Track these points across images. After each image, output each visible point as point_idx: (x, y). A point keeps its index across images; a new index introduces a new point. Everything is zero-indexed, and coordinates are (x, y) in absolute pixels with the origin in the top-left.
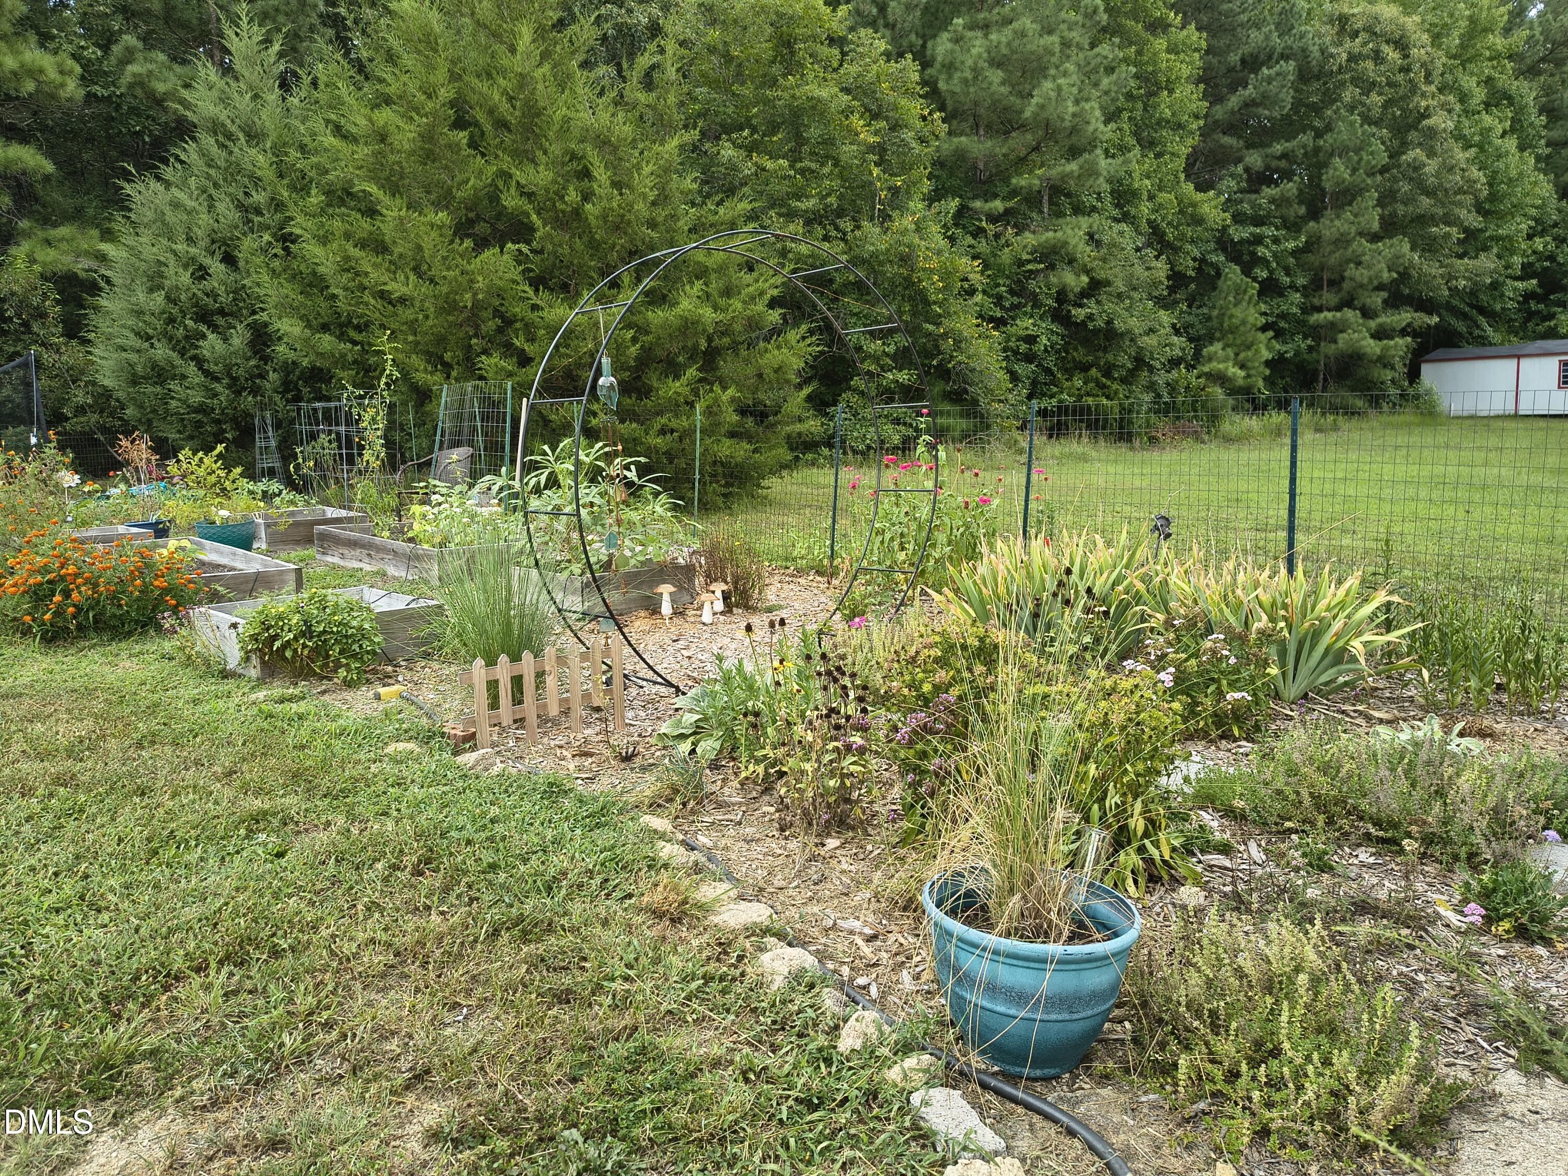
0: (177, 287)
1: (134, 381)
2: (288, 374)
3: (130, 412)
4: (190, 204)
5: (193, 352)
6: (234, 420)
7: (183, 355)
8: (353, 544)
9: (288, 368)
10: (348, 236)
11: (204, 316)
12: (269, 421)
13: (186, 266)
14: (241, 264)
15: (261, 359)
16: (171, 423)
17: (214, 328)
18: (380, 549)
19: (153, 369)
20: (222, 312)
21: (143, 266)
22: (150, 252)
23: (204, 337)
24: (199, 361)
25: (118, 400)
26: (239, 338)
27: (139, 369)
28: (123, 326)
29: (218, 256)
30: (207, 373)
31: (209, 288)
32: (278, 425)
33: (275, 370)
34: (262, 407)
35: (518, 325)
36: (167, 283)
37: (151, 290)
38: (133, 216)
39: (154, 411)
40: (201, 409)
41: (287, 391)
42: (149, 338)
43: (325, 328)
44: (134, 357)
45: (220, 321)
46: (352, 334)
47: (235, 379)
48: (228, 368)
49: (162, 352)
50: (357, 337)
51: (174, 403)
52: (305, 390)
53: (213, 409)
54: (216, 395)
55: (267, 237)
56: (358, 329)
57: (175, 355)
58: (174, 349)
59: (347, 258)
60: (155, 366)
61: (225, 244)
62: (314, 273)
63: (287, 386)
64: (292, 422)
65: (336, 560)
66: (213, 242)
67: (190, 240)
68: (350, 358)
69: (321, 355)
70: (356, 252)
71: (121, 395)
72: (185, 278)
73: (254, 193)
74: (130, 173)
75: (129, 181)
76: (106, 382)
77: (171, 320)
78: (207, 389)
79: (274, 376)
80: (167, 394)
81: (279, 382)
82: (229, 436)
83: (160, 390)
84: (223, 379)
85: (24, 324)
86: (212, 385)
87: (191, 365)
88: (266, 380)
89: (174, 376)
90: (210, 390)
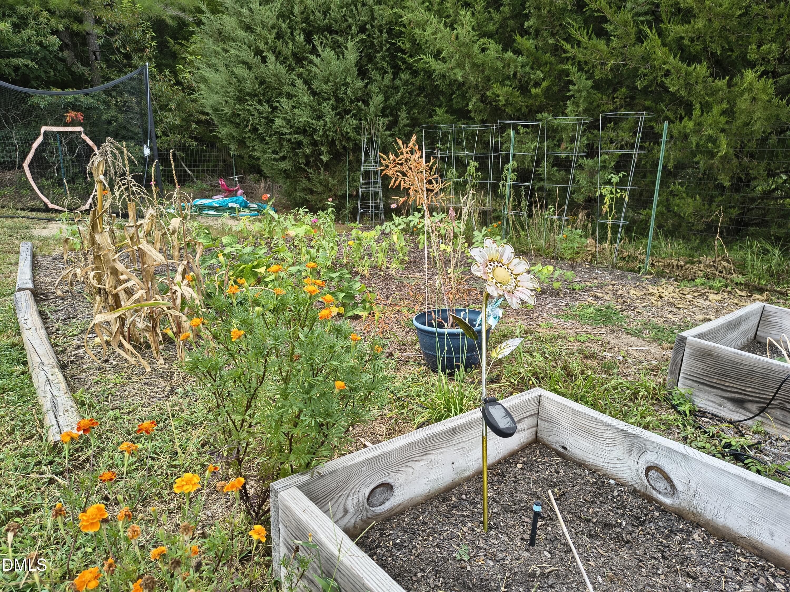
1: (241, 97)
19: (261, 86)
24: (304, 79)
30: (315, 93)
40: (305, 130)
48: (336, 88)
49: (272, 67)
79: (378, 99)
80: (272, 113)
81: (381, 106)
82: (325, 158)
83: (266, 108)
84: (329, 99)
85: (127, 56)
86: (319, 105)
87: (299, 82)
88: (366, 103)
89: (280, 94)
90: (315, 110)
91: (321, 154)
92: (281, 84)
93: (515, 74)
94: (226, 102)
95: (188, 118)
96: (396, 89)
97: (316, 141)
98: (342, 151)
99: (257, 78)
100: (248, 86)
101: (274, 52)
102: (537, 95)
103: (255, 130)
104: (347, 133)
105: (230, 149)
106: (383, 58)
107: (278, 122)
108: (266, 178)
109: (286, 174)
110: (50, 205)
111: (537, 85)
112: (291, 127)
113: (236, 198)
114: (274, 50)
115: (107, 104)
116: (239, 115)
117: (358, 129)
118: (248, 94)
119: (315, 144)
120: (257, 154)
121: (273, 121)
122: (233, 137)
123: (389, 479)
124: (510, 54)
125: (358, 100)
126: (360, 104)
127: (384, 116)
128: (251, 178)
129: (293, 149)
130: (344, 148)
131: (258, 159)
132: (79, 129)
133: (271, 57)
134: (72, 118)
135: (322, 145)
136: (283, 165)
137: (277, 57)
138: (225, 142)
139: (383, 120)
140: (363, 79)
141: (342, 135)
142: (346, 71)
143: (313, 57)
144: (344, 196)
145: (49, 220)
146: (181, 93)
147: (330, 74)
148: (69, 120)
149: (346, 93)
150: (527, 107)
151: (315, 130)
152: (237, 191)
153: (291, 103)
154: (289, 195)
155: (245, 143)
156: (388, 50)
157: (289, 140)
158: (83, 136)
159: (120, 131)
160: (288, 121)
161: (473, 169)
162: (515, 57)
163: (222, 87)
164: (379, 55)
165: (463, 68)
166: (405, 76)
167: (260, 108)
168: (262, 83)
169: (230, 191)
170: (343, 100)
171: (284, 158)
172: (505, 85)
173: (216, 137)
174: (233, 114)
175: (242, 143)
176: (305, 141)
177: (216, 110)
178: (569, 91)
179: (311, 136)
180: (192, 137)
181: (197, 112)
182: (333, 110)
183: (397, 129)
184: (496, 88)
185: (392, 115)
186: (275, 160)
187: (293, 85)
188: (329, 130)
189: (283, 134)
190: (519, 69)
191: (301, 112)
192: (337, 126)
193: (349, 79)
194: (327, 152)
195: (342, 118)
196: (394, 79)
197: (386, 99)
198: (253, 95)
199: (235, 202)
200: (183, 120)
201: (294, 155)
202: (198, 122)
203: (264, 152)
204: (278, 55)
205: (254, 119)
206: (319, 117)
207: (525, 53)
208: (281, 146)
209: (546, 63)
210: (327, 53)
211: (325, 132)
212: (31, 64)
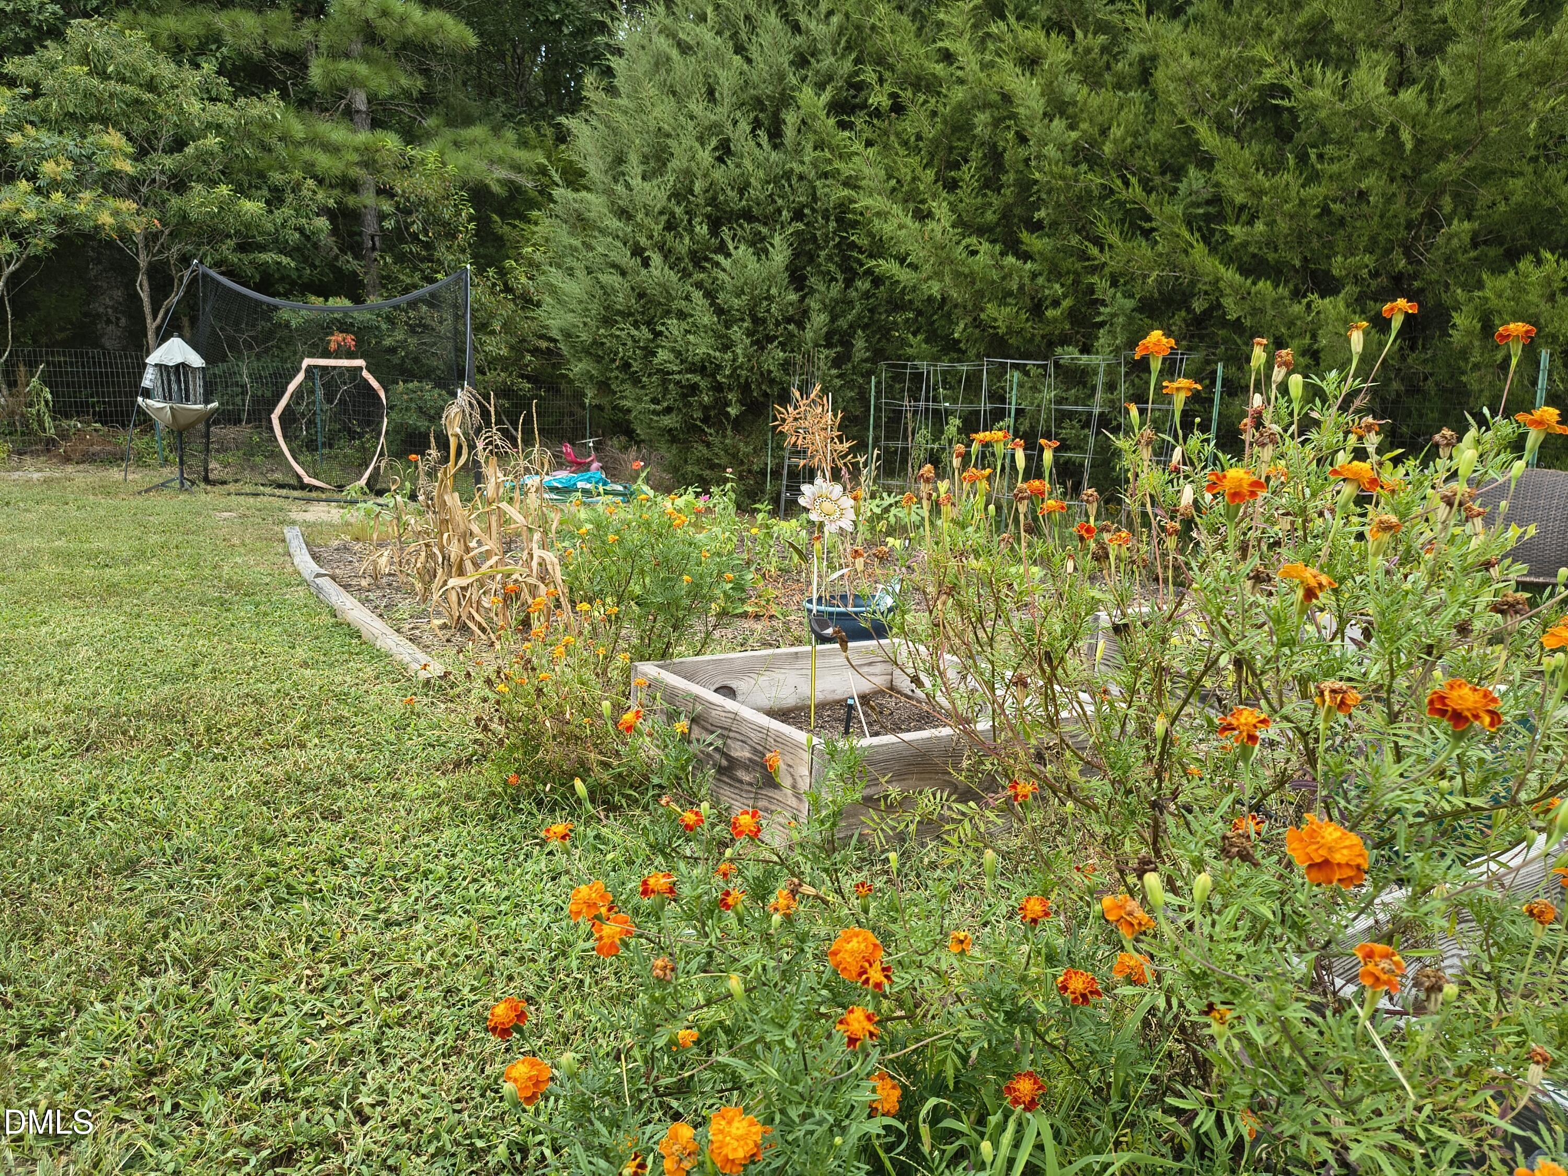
0: (688, 170)
1: (608, 318)
6: (745, 388)
13: (700, 140)
19: (639, 300)
20: (750, 215)
23: (724, 251)
24: (707, 290)
26: (777, 254)
27: (618, 299)
29: (749, 127)
30: (721, 310)
31: (732, 175)
36: (674, 164)
40: (704, 367)
42: (638, 250)
45: (746, 229)
47: (760, 322)
48: (754, 304)
49: (658, 273)
54: (728, 346)
61: (757, 107)
66: (740, 107)
72: (705, 156)
77: (673, 225)
78: (718, 335)
79: (819, 320)
80: (653, 340)
81: (825, 329)
82: (733, 411)
83: (644, 333)
84: (743, 320)
85: (428, 246)
86: (727, 328)
87: (697, 295)
88: (801, 326)
89: (667, 313)
90: (721, 337)
91: (728, 404)
92: (670, 298)
93: (1021, 287)
94: (585, 324)
95: (519, 347)
96: (850, 303)
97: (720, 384)
98: (761, 399)
99: (633, 289)
100: (620, 300)
101: (661, 249)
102: (1055, 320)
103: (626, 366)
104: (770, 372)
105: (585, 395)
106: (830, 258)
107: (663, 355)
108: (638, 443)
109: (672, 436)
110: (307, 480)
111: (1056, 303)
112: (682, 362)
113: (589, 474)
114: (661, 247)
115: (390, 320)
116: (603, 344)
117: (786, 366)
118: (619, 313)
119: (718, 388)
120: (627, 404)
121: (654, 354)
122: (591, 377)
123: (734, 684)
124: (1010, 260)
125: (789, 320)
126: (791, 327)
127: (829, 346)
128: (614, 443)
129: (684, 396)
130: (766, 395)
131: (629, 411)
132: (360, 362)
133: (656, 259)
134: (339, 345)
135: (730, 390)
136: (668, 421)
137: (666, 257)
138: (577, 384)
139: (826, 352)
140: (797, 290)
141: (762, 374)
142: (771, 278)
143: (720, 258)
144: (763, 473)
145: (309, 500)
146: (511, 305)
147: (746, 283)
148: (333, 346)
149: (768, 311)
150: (1043, 337)
151: (719, 367)
152: (590, 464)
153: (684, 326)
154: (675, 470)
155: (609, 386)
156: (835, 246)
157: (678, 383)
158: (365, 374)
159: (409, 364)
160: (678, 354)
161: (953, 430)
162: (1019, 263)
163: (580, 302)
164: (823, 253)
165: (941, 281)
166: (863, 285)
167: (636, 333)
168: (641, 296)
169: (579, 464)
170: (764, 321)
171: (668, 410)
172: (1006, 305)
173: (565, 376)
174: (595, 342)
175: (604, 386)
176: (703, 384)
177: (568, 335)
178: (1099, 314)
179: (713, 376)
180: (522, 376)
181: (535, 334)
182: (748, 336)
183: (850, 366)
184: (991, 310)
185: (842, 343)
186: (655, 412)
187: (688, 298)
188: (741, 367)
189: (668, 373)
190: (1027, 281)
191: (698, 341)
192: (754, 361)
193: (774, 291)
194: (738, 401)
195: (762, 348)
196: (847, 287)
197: (833, 319)
198: (626, 314)
199: (588, 481)
200: (512, 348)
201: (685, 405)
202: (535, 351)
203: (639, 400)
204: (666, 253)
205: (624, 351)
206: (726, 348)
207: (1037, 257)
208: (666, 391)
209: (1068, 273)
210: (742, 252)
211: (735, 370)
212: (285, 260)
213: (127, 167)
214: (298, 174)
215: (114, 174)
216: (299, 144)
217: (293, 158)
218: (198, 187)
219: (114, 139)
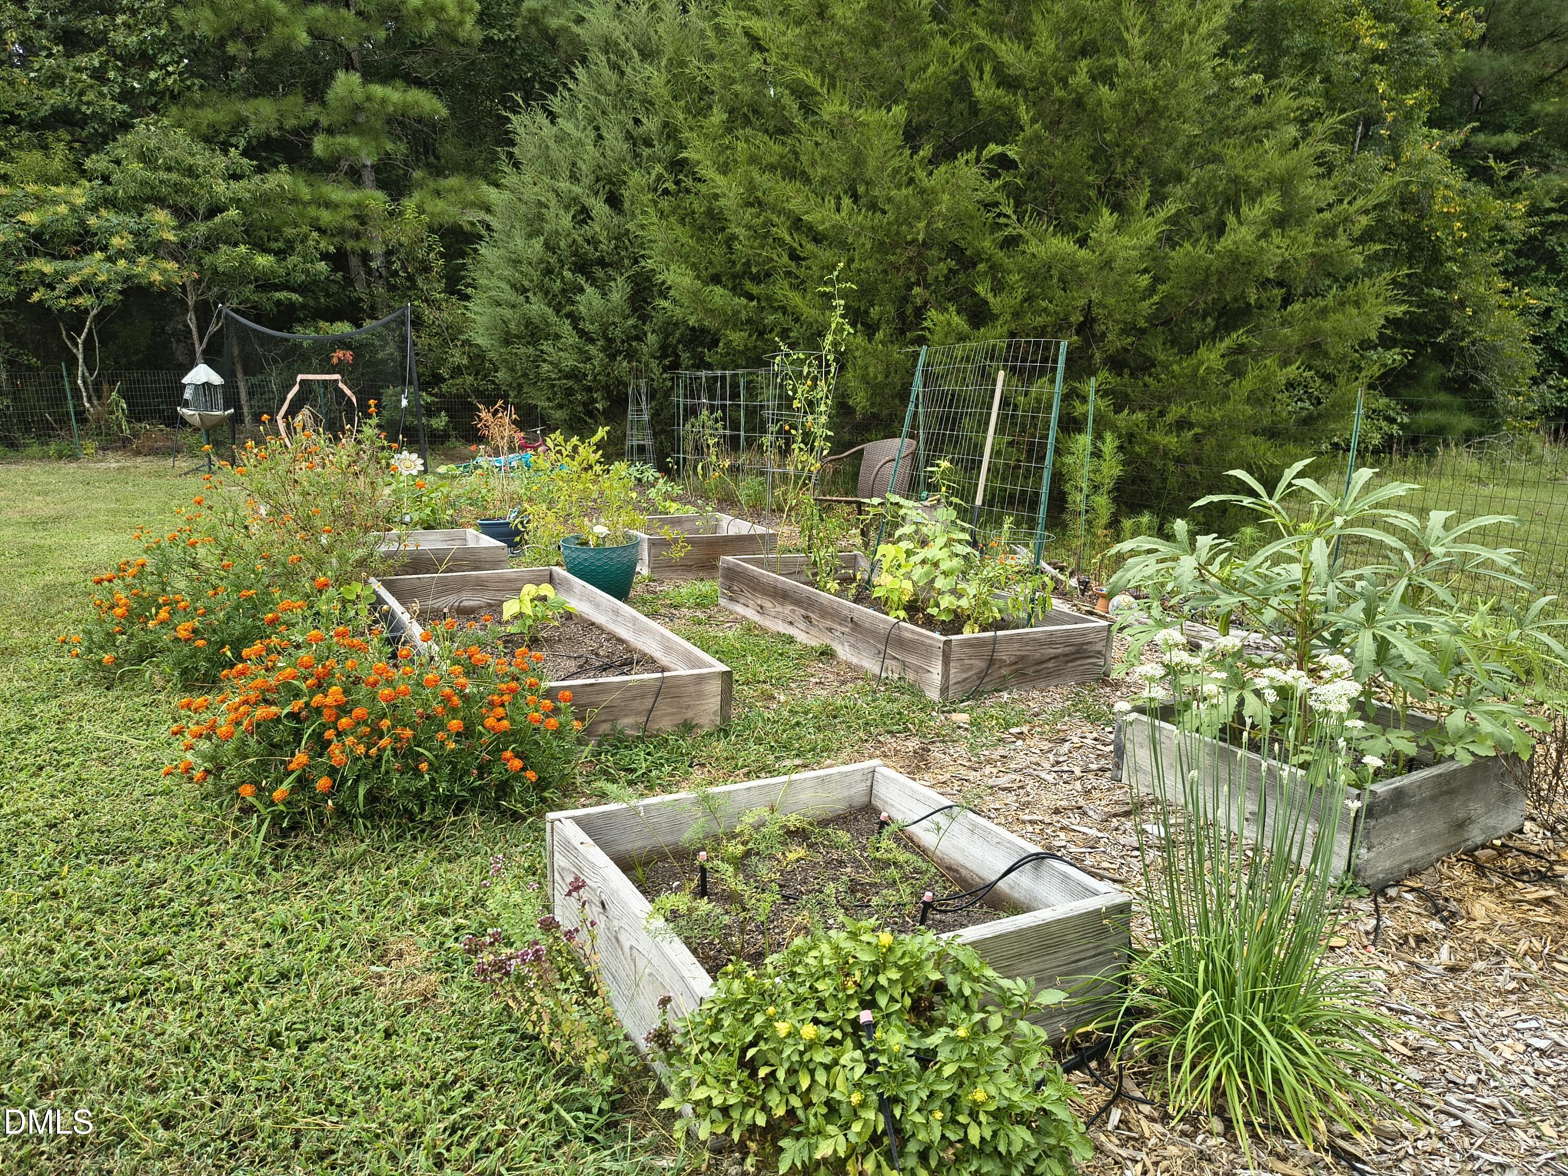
0: (557, 232)
1: (507, 340)
2: (667, 337)
3: (502, 375)
4: (577, 134)
5: (569, 308)
6: (606, 388)
7: (558, 312)
8: (782, 595)
9: (669, 327)
10: (753, 160)
11: (583, 267)
12: (643, 390)
13: (567, 208)
14: (627, 205)
15: (639, 318)
16: (541, 390)
17: (593, 281)
18: (826, 612)
19: (527, 327)
20: (602, 263)
21: (523, 209)
22: (531, 193)
23: (582, 290)
24: (574, 319)
25: (491, 361)
26: (619, 291)
27: (512, 326)
28: (500, 278)
29: (602, 196)
30: (582, 333)
31: (590, 233)
32: (652, 396)
33: (653, 331)
34: (638, 374)
35: (982, 267)
36: (547, 227)
37: (530, 236)
38: (516, 150)
39: (525, 375)
40: (574, 375)
41: (664, 356)
42: (525, 291)
43: (716, 279)
44: (507, 313)
45: (599, 273)
46: (749, 286)
47: (610, 341)
48: (604, 327)
49: (537, 307)
50: (755, 290)
51: (545, 367)
52: (685, 356)
53: (585, 375)
54: (589, 359)
55: (658, 169)
56: (756, 279)
57: (550, 311)
58: (549, 305)
59: (752, 187)
60: (529, 323)
61: (610, 182)
62: (710, 213)
63: (665, 350)
64: (667, 393)
65: (751, 614)
66: (598, 180)
67: (574, 178)
68: (743, 316)
69: (710, 312)
70: (763, 180)
71: (492, 355)
72: (566, 221)
73: (645, 120)
74: (519, 105)
75: (515, 113)
76: (479, 341)
77: (548, 271)
78: (581, 351)
79: (652, 338)
80: (540, 356)
81: (657, 345)
82: (599, 406)
83: (532, 351)
84: (598, 340)
86: (587, 346)
89: (546, 336)
90: (584, 352)
91: (595, 401)
97: (587, 386)
99: (521, 319)
104: (621, 377)
112: (559, 371)
115: (382, 338)
117: (633, 372)
119: (587, 389)
125: (634, 339)
126: (633, 344)
132: (337, 377)
134: (340, 360)
135: (595, 390)
136: (560, 414)
139: (658, 361)
140: (640, 316)
141: (617, 379)
142: (614, 310)
147: (597, 314)
148: (335, 361)
149: (615, 333)
153: (557, 345)
157: (560, 387)
158: (341, 385)
160: (556, 366)
162: (746, 302)
165: (698, 315)
167: (527, 351)
170: (613, 340)
176: (576, 387)
179: (581, 381)
182: (602, 351)
184: (729, 335)
187: (558, 325)
188: (599, 374)
189: (552, 380)
191: (567, 356)
192: (609, 369)
193: (615, 319)
194: (603, 399)
195: (614, 360)
198: (519, 337)
201: (570, 403)
206: (587, 360)
208: (554, 392)
211: (595, 376)
212: (295, 297)
213: (171, 236)
214: (305, 229)
215: (161, 242)
216: (306, 204)
217: (302, 216)
218: (223, 248)
219: (162, 216)
